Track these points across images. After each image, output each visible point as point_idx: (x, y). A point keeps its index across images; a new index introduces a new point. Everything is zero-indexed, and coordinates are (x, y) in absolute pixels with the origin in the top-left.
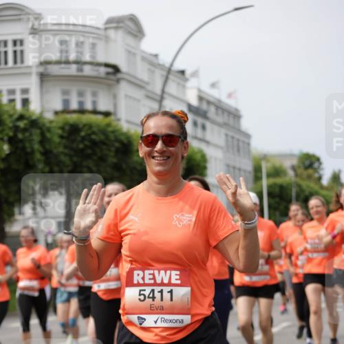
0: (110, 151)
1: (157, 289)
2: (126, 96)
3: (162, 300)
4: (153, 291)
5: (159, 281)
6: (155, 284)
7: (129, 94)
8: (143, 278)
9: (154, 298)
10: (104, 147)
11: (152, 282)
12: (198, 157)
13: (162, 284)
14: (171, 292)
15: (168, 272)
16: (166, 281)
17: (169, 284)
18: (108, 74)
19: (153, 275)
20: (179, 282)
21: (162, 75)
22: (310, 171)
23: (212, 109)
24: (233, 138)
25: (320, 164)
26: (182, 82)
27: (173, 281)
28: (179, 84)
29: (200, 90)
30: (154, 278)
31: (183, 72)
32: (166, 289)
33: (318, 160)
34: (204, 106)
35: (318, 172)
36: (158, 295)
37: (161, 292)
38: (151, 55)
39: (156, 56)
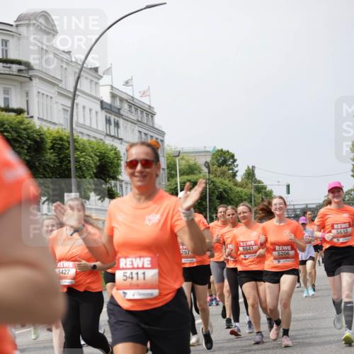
0: (23, 148)
1: (134, 272)
2: (39, 92)
3: (138, 279)
4: (132, 273)
5: (135, 266)
6: (133, 268)
7: (42, 91)
8: (126, 264)
9: (132, 278)
10: (17, 145)
11: (131, 267)
12: (112, 154)
13: (138, 268)
14: (144, 273)
15: (142, 259)
16: (140, 266)
17: (143, 268)
18: (20, 71)
19: (132, 261)
20: (149, 266)
21: (75, 73)
22: (224, 168)
23: (126, 106)
24: (146, 134)
25: (235, 161)
26: (95, 80)
27: (145, 266)
28: (91, 81)
29: (112, 87)
30: (132, 264)
31: (96, 70)
32: (141, 272)
33: (233, 156)
34: (118, 104)
35: (232, 169)
36: (135, 276)
37: (137, 274)
38: (64, 51)
39: (69, 53)
